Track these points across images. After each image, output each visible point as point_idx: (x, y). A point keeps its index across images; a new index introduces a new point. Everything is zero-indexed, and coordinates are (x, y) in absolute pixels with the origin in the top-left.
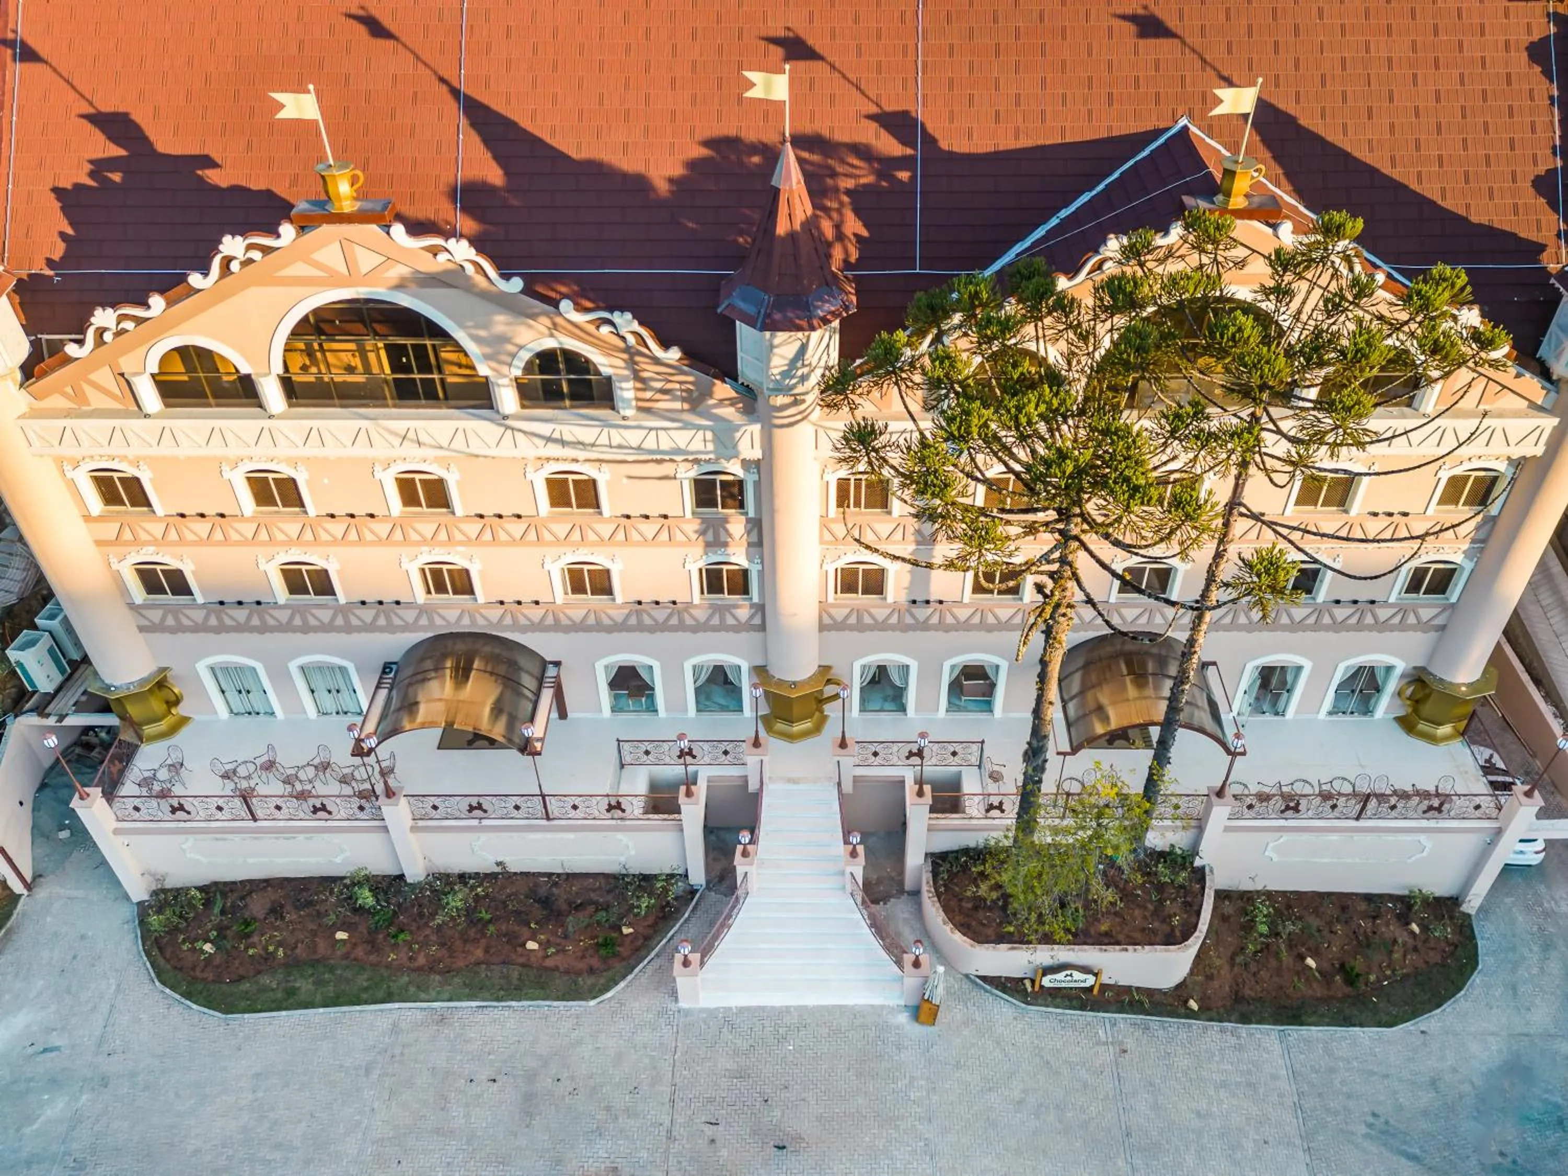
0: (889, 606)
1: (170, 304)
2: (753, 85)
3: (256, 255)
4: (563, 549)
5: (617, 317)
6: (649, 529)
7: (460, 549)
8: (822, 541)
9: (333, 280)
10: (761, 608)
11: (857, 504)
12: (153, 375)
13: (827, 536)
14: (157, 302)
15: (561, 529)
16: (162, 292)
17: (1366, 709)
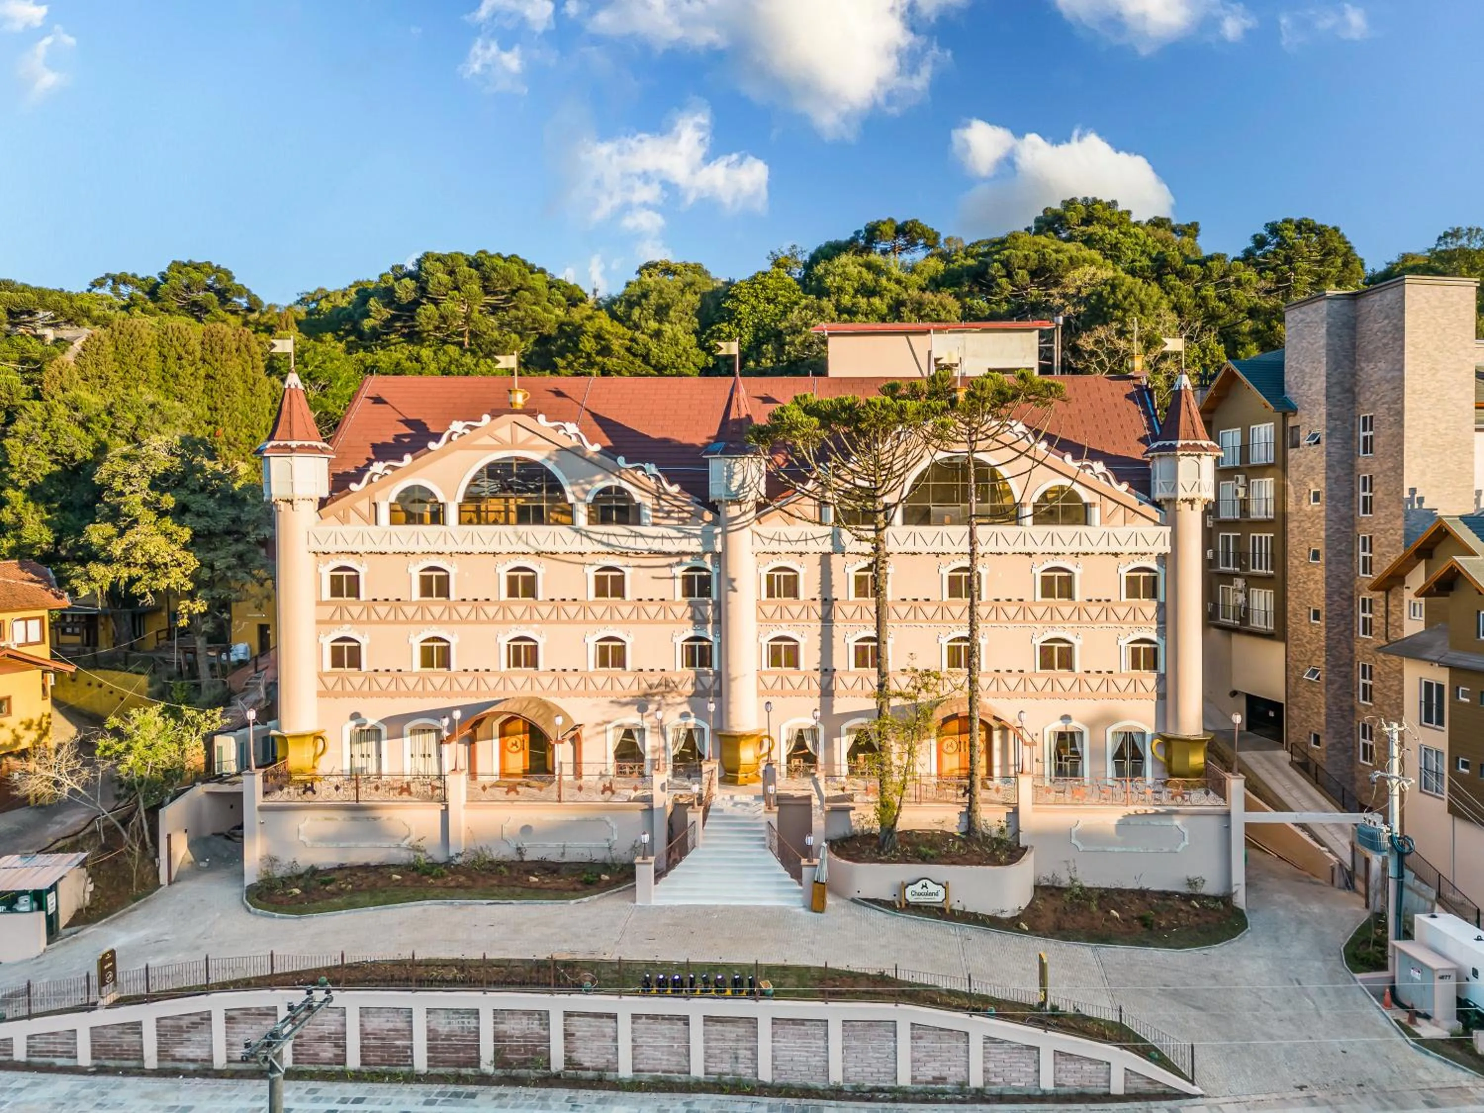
0: (802, 673)
1: (414, 459)
2: (721, 348)
3: (467, 431)
4: (599, 626)
5: (646, 466)
6: (652, 609)
7: (536, 626)
8: (758, 620)
9: (503, 446)
10: (718, 675)
11: (779, 595)
12: (391, 504)
13: (762, 617)
14: (408, 458)
15: (599, 610)
16: (412, 453)
17: (1137, 771)
